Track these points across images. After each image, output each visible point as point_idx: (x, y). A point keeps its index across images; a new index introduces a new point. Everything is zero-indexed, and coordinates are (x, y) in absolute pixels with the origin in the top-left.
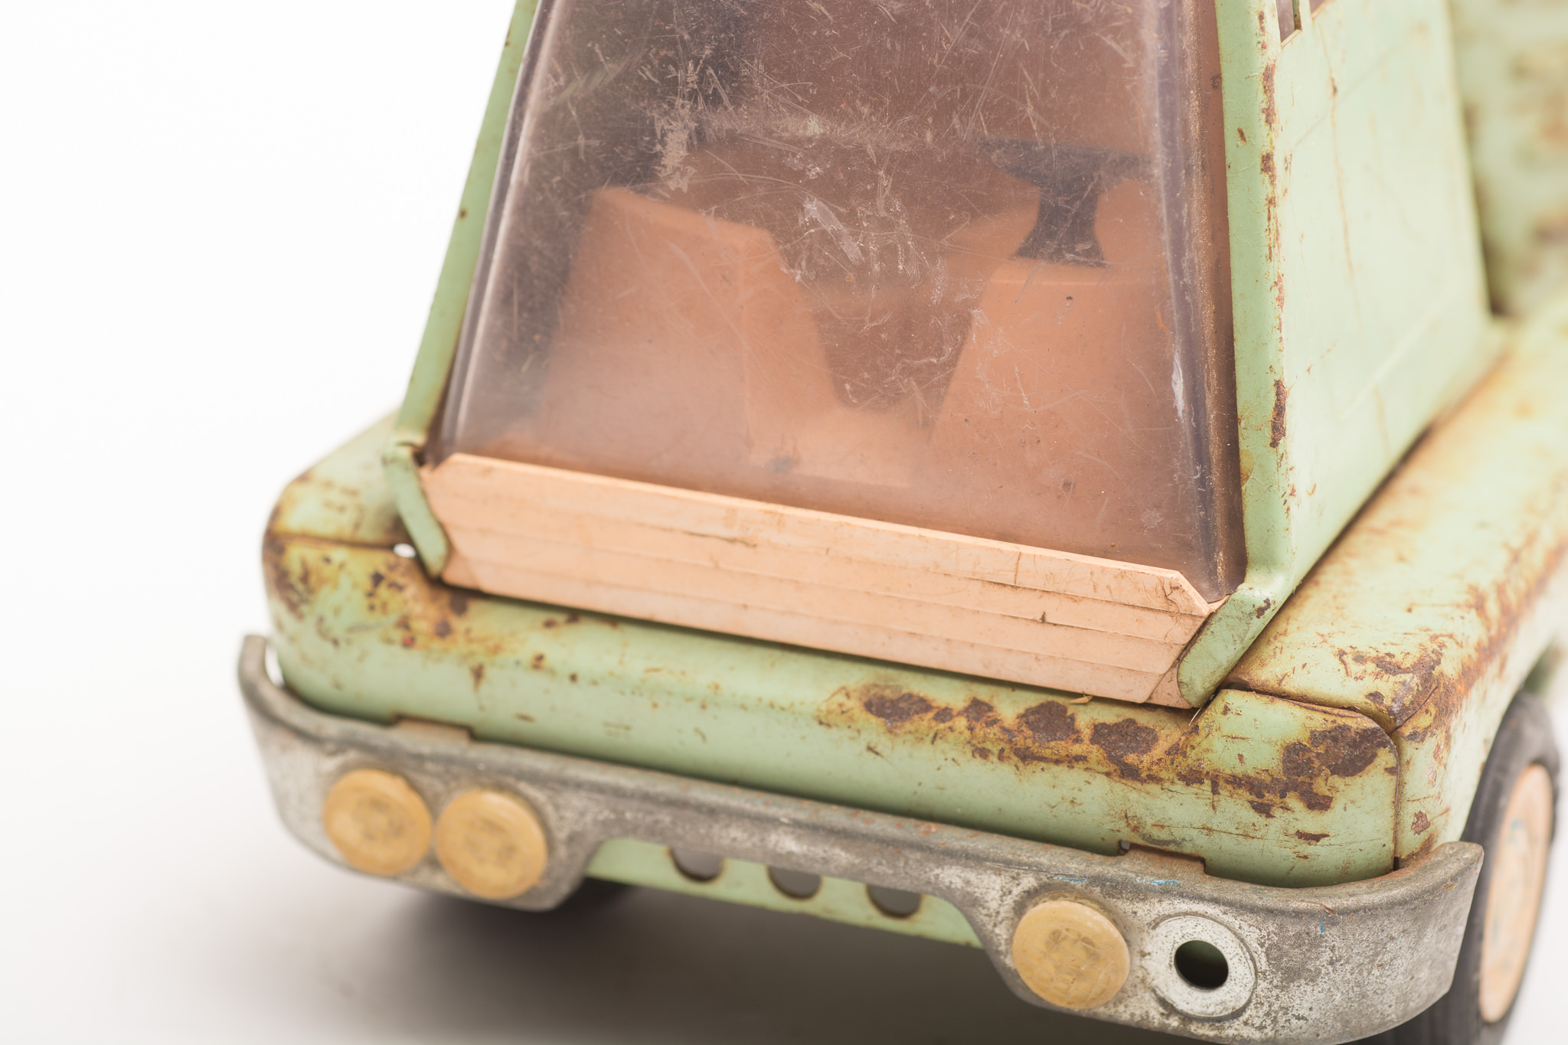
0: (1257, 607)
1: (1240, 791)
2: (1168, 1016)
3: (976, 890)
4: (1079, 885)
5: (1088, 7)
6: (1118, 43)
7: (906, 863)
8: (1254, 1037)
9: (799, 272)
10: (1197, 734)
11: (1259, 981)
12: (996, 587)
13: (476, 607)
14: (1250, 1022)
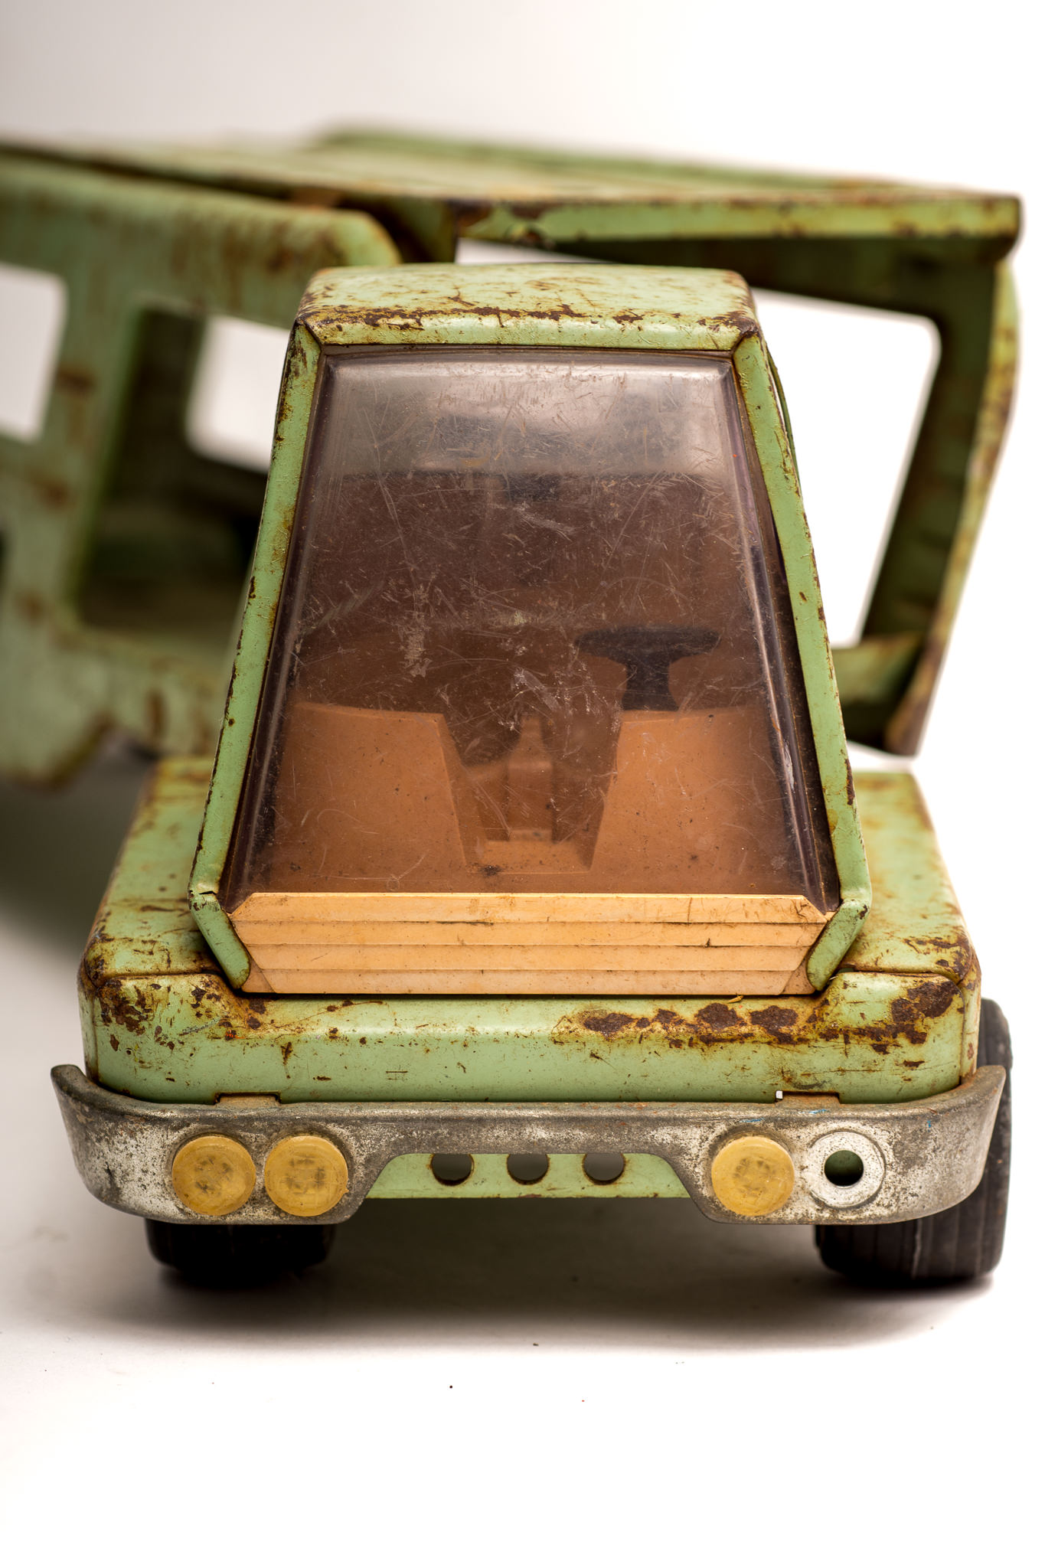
0: (860, 911)
1: (865, 1038)
2: (821, 1211)
3: (682, 1142)
4: (757, 1124)
5: (703, 517)
6: (728, 539)
7: (629, 1131)
8: (884, 1214)
9: (513, 723)
10: (829, 1005)
11: (887, 1171)
12: (674, 926)
13: (271, 1006)
14: (881, 1203)
